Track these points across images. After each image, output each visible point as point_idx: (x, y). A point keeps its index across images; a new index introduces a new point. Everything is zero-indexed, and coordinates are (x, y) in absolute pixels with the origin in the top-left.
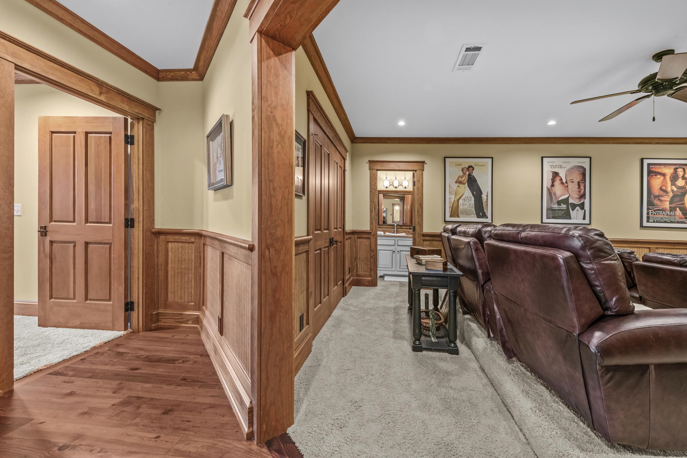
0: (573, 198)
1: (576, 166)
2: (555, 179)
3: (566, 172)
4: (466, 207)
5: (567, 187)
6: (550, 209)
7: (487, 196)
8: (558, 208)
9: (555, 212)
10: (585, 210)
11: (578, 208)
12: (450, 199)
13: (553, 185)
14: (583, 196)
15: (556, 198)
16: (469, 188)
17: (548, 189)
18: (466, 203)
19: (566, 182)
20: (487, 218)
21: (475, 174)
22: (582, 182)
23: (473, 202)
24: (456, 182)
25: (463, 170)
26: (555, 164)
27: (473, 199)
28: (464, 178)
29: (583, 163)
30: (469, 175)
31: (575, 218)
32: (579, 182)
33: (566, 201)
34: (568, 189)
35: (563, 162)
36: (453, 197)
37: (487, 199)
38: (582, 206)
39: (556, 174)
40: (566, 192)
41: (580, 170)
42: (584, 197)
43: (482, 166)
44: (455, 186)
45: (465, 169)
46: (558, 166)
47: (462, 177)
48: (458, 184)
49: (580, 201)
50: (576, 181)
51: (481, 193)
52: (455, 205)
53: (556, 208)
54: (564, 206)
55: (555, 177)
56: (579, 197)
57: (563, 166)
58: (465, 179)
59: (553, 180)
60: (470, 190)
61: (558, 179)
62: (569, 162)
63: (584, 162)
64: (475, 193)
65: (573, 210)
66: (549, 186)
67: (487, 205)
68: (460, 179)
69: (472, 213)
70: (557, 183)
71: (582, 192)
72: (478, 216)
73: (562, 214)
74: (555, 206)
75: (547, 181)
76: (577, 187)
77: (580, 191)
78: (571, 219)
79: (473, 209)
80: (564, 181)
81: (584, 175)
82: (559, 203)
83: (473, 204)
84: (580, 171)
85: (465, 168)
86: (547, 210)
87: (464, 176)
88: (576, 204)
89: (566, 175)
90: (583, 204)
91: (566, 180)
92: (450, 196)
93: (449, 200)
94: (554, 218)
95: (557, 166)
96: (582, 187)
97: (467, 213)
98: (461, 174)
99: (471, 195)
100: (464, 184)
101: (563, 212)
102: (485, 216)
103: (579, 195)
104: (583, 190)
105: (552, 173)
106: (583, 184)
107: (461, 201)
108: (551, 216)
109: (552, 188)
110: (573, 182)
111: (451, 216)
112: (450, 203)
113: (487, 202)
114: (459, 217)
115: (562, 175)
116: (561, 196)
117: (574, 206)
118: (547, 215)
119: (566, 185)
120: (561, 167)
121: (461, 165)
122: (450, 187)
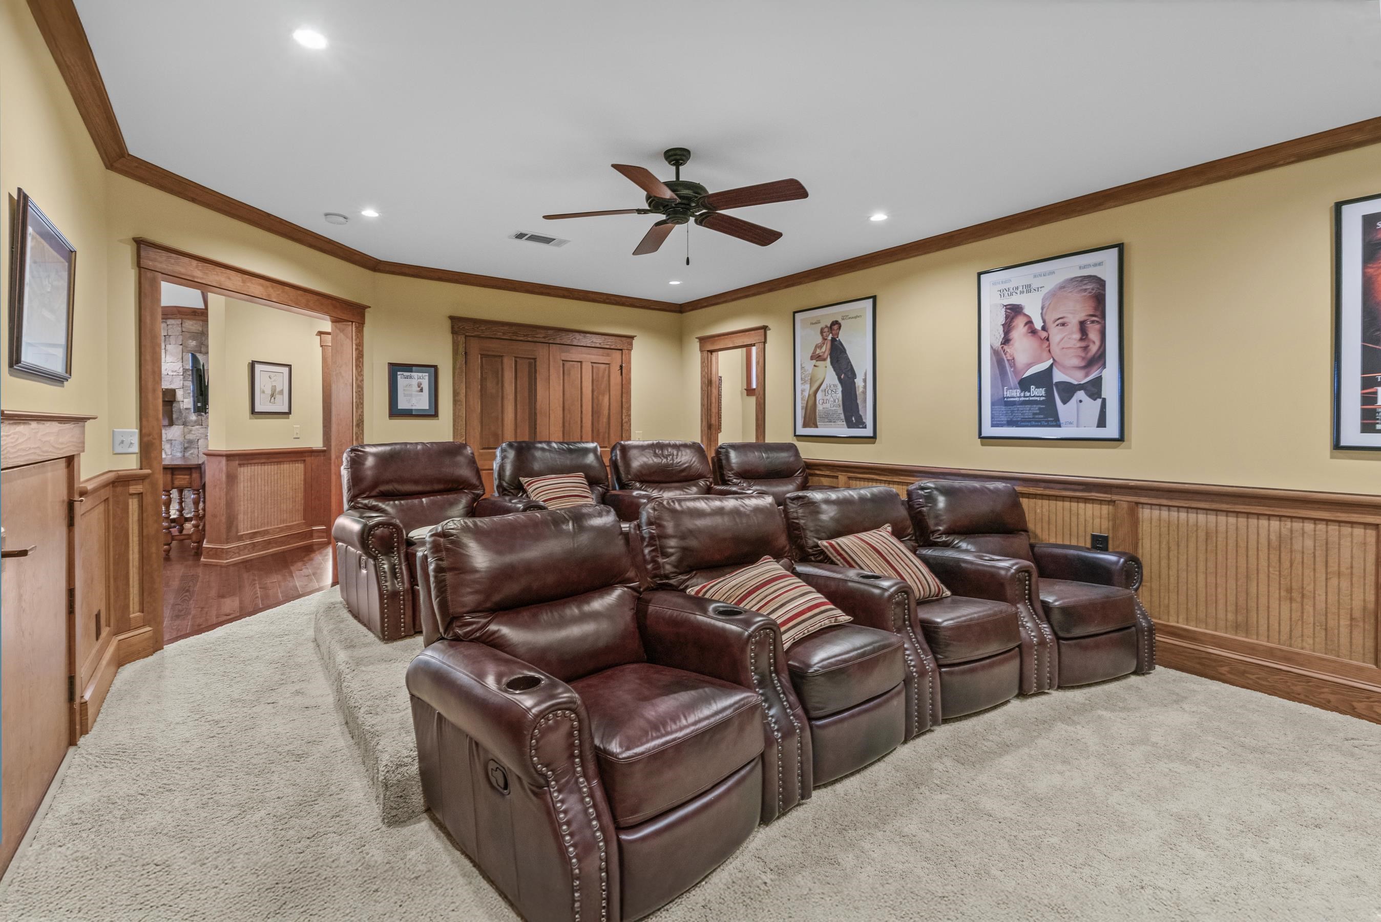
0: (1064, 369)
1: (1073, 280)
2: (1014, 324)
3: (1044, 300)
4: (827, 405)
5: (1048, 339)
6: (1000, 402)
7: (865, 381)
8: (1023, 399)
9: (1015, 408)
10: (1104, 400)
11: (1081, 394)
12: (803, 391)
13: (1006, 341)
14: (1099, 359)
15: (1016, 372)
16: (834, 367)
17: (995, 352)
18: (828, 397)
19: (1044, 328)
20: (865, 427)
21: (842, 337)
22: (1093, 322)
23: (839, 395)
24: (812, 358)
25: (822, 332)
26: (1011, 286)
27: (840, 389)
28: (824, 349)
29: (1095, 265)
30: (833, 340)
31: (1071, 423)
32: (1082, 324)
33: (1044, 378)
34: (1049, 345)
35: (1035, 276)
36: (807, 386)
37: (865, 387)
38: (1094, 389)
39: (1014, 311)
40: (1045, 354)
41: (1084, 287)
42: (1101, 363)
43: (856, 317)
44: (809, 365)
45: (826, 330)
46: (1020, 289)
47: (821, 347)
48: (814, 361)
49: (1087, 375)
50: (1073, 322)
51: (854, 375)
52: (810, 403)
53: (1017, 399)
54: (1037, 393)
55: (1013, 318)
56: (1083, 364)
57: (1034, 286)
58: (826, 349)
59: (1008, 328)
60: (835, 370)
61: (1020, 322)
62: (1053, 273)
63: (1100, 264)
64: (842, 377)
65: (1065, 402)
66: (997, 344)
67: (865, 401)
68: (818, 351)
69: (839, 419)
70: (1019, 331)
71: (1094, 349)
72: (850, 425)
73: (1035, 414)
74: (1015, 394)
75: (991, 331)
76: (1077, 336)
77: (1086, 348)
78: (1059, 426)
79: (840, 410)
80: (1038, 325)
81: (1099, 300)
82: (1025, 384)
83: (841, 399)
84: (1085, 290)
85: (827, 327)
86: (993, 404)
87: (824, 344)
88: (1076, 383)
89: (1042, 309)
90: (1098, 382)
91: (1044, 321)
92: (803, 387)
93: (802, 394)
94: (1011, 423)
95: (1017, 288)
96: (1094, 335)
97: (829, 418)
98: (819, 340)
99: (837, 382)
100: (825, 360)
101: (1035, 408)
102: (860, 424)
103: (1083, 358)
104: (1098, 343)
105: (1004, 310)
106: (1097, 326)
107: (820, 395)
108: (1004, 419)
109: (1005, 347)
110: (1063, 324)
111: (805, 425)
112: (802, 399)
113: (864, 393)
114: (817, 427)
115: (1033, 308)
116: (1029, 366)
117: (1068, 391)
118: (992, 418)
119: (1044, 334)
120: (1028, 289)
121: (818, 322)
122: (802, 368)
